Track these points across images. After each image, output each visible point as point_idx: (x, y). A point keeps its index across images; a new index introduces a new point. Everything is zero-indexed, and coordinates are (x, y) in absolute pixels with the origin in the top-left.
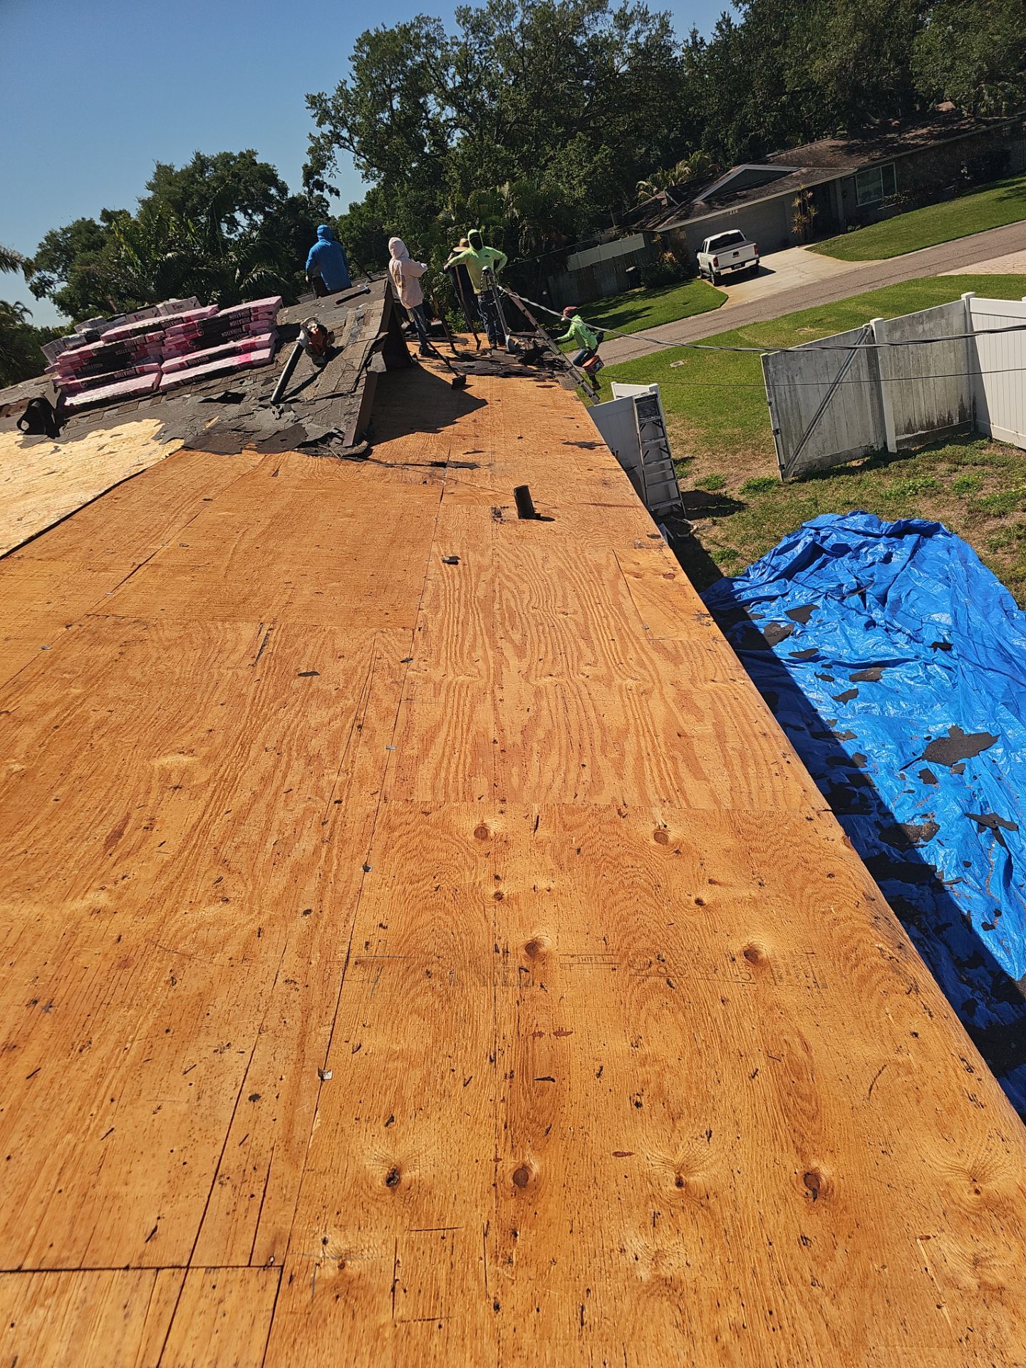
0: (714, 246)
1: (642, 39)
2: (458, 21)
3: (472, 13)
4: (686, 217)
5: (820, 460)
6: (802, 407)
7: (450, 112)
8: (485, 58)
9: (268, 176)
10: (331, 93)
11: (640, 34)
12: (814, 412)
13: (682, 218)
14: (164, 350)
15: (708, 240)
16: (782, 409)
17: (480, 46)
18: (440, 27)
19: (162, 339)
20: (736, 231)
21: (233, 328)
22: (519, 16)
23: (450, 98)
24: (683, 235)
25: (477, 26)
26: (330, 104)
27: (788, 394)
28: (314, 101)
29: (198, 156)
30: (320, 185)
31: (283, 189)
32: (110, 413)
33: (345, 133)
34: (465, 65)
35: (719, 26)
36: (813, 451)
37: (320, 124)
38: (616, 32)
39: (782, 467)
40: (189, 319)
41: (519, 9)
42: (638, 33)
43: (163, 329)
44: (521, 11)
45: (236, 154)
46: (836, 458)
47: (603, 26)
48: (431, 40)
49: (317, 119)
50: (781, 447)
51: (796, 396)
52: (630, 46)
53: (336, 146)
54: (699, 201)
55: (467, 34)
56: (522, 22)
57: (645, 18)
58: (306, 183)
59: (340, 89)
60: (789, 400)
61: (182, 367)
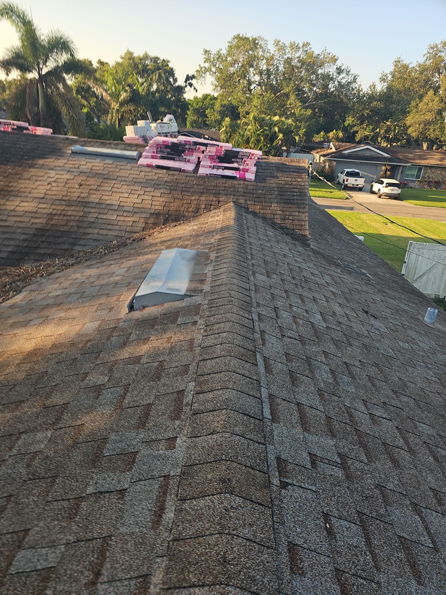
2: (274, 44)
3: (280, 43)
6: (418, 269)
7: (257, 78)
8: (279, 63)
9: (171, 73)
10: (214, 51)
12: (421, 273)
15: (347, 170)
16: (409, 266)
17: (279, 57)
18: (267, 44)
21: (239, 158)
25: (281, 48)
26: (212, 56)
27: (414, 261)
28: (206, 52)
30: (191, 85)
31: (175, 80)
35: (370, 87)
38: (335, 74)
41: (301, 49)
42: (343, 78)
43: (206, 147)
44: (301, 52)
47: (331, 70)
48: (261, 47)
51: (417, 263)
53: (208, 73)
55: (276, 51)
56: (300, 55)
59: (219, 52)
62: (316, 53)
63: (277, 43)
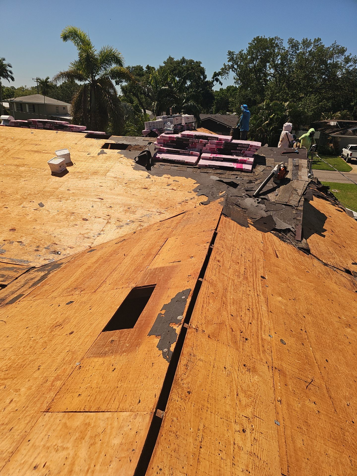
2: (288, 42)
3: (294, 41)
4: (344, 134)
7: (272, 71)
8: (292, 57)
10: (237, 52)
13: (342, 134)
17: (292, 53)
18: (282, 43)
19: (206, 144)
21: (238, 150)
22: (311, 47)
23: (275, 67)
24: (339, 140)
26: (235, 56)
28: (230, 53)
29: (183, 58)
30: (217, 80)
31: (205, 77)
33: (236, 67)
37: (229, 61)
40: (221, 140)
43: (208, 140)
44: (313, 46)
45: (195, 61)
48: (277, 45)
49: (229, 59)
53: (231, 70)
54: (350, 130)
55: (289, 48)
56: (311, 50)
58: (213, 78)
59: (240, 52)
61: (210, 159)
62: (326, 46)
63: (291, 41)
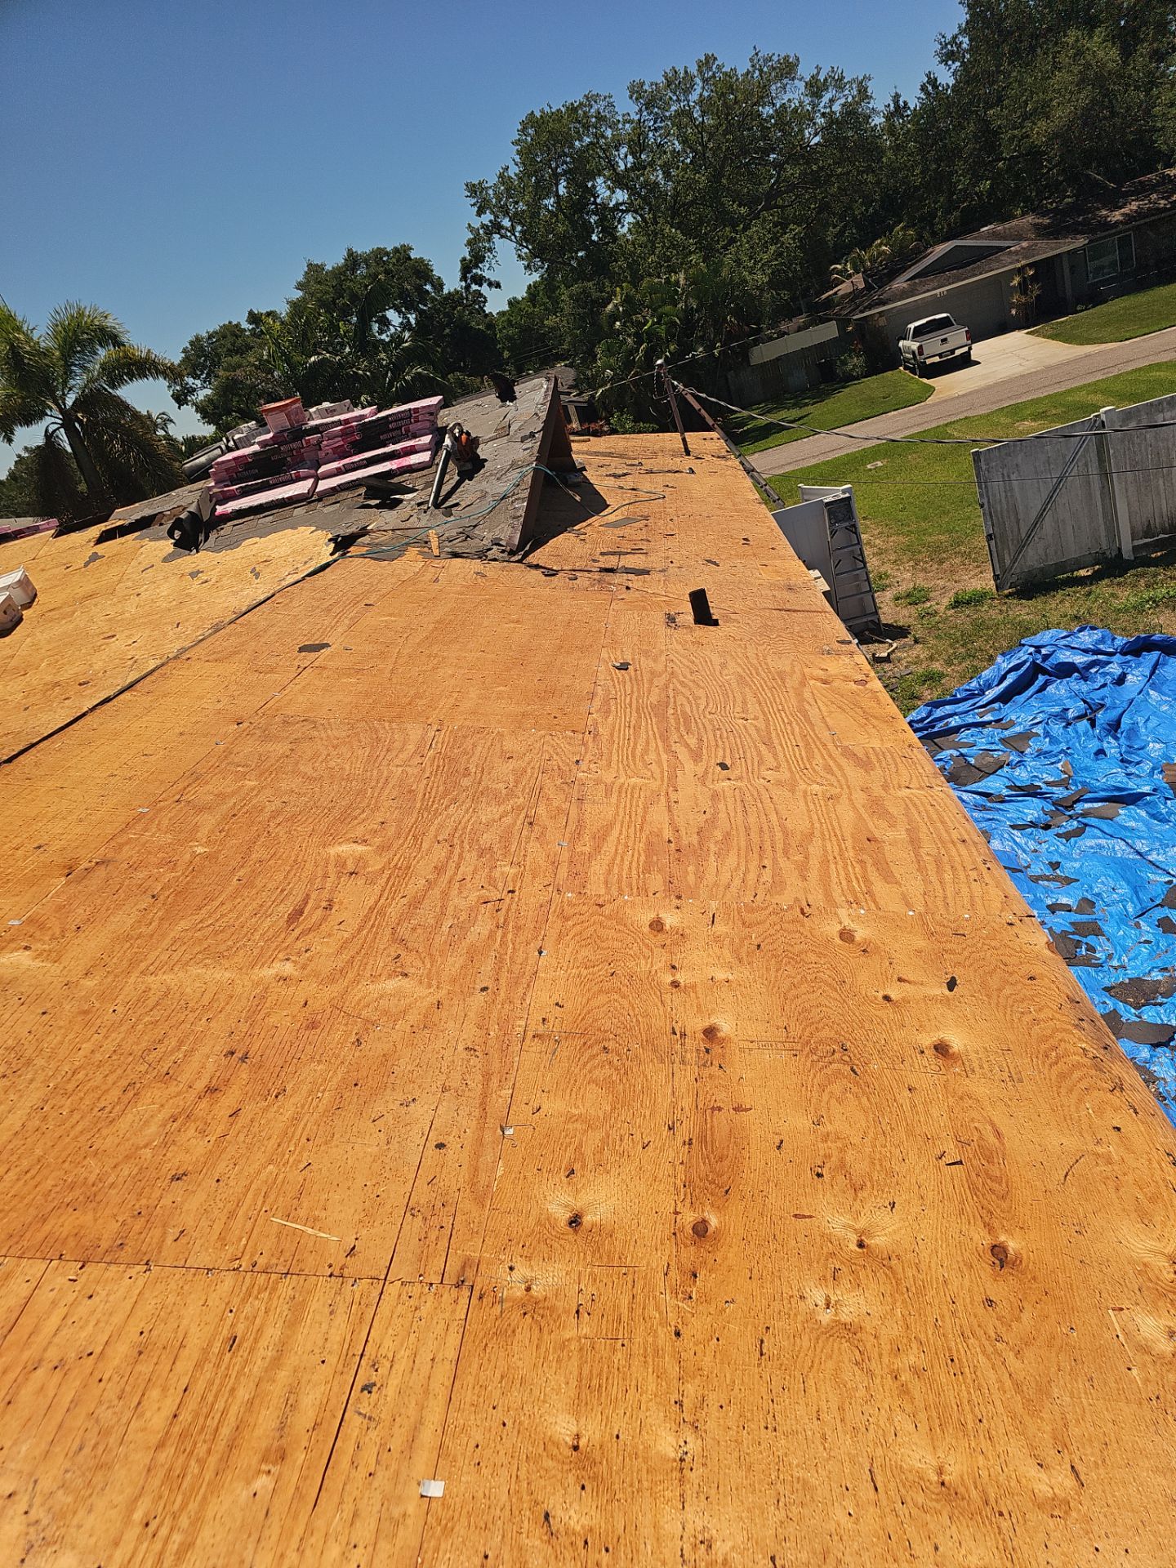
0: (919, 332)
1: (837, 107)
2: (631, 97)
3: (646, 87)
4: (885, 301)
5: (1041, 569)
6: (1021, 509)
7: (621, 196)
8: (660, 135)
9: (422, 271)
10: (492, 180)
11: (835, 102)
12: (1034, 514)
13: (881, 302)
14: (321, 454)
15: (912, 326)
16: (996, 511)
17: (655, 122)
18: (611, 105)
19: (319, 443)
20: (944, 315)
21: (393, 430)
22: (698, 90)
23: (619, 181)
24: (882, 322)
25: (650, 100)
26: (491, 192)
27: (1003, 494)
28: (474, 190)
29: (351, 253)
30: (479, 280)
31: (439, 285)
32: (264, 520)
33: (506, 223)
34: (637, 145)
35: (923, 88)
36: (1033, 558)
37: (479, 214)
38: (807, 100)
39: (996, 577)
41: (698, 80)
42: (832, 101)
43: (321, 433)
44: (701, 84)
45: (390, 249)
46: (1061, 567)
47: (793, 94)
48: (600, 118)
49: (476, 208)
50: (995, 555)
51: (1012, 496)
52: (823, 115)
53: (496, 236)
54: (900, 284)
55: (640, 110)
56: (701, 95)
57: (840, 83)
58: (464, 278)
59: (501, 176)
60: (1003, 501)
61: (339, 472)
63: (636, 91)
